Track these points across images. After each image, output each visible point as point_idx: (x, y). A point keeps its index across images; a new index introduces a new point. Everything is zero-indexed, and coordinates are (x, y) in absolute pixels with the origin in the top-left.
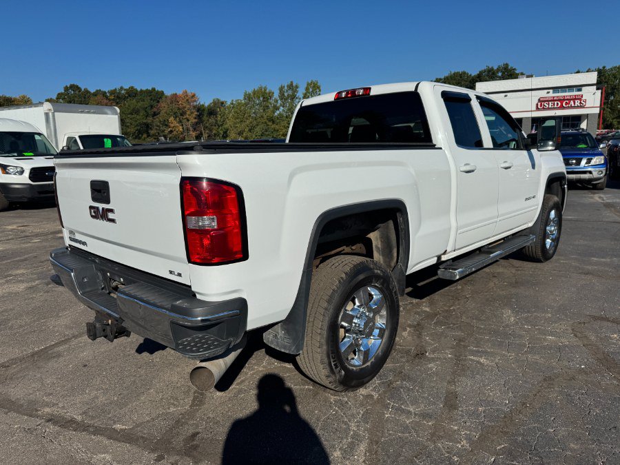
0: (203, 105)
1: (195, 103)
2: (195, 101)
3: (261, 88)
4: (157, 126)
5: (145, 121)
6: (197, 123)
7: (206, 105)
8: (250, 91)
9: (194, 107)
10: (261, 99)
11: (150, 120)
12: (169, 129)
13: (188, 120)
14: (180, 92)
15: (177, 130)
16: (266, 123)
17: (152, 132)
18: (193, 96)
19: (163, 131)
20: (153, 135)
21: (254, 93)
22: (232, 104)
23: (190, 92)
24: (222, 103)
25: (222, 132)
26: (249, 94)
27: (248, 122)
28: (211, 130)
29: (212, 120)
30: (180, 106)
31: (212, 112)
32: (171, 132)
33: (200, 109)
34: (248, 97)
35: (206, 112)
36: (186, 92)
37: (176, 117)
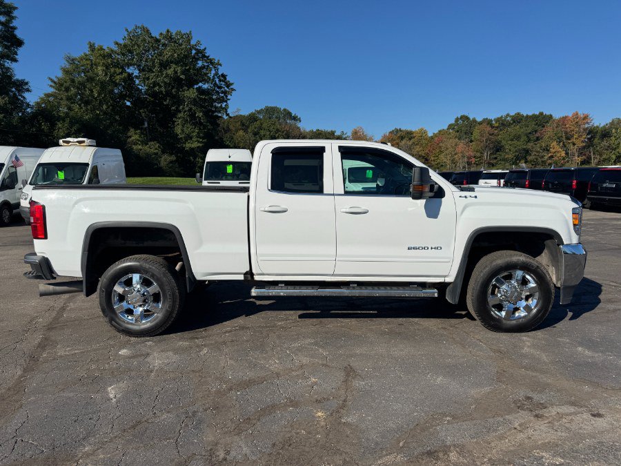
0: (597, 127)
1: (586, 126)
2: (588, 123)
4: (537, 152)
5: (525, 147)
6: (584, 147)
7: (602, 126)
9: (585, 130)
11: (530, 145)
12: (549, 155)
13: (574, 144)
15: (559, 155)
17: (529, 158)
18: (586, 117)
19: (543, 157)
20: (531, 161)
23: (581, 114)
25: (614, 157)
28: (601, 155)
29: (605, 143)
30: (567, 130)
31: (606, 134)
32: (552, 157)
33: (592, 133)
35: (599, 134)
36: (577, 114)
37: (560, 142)
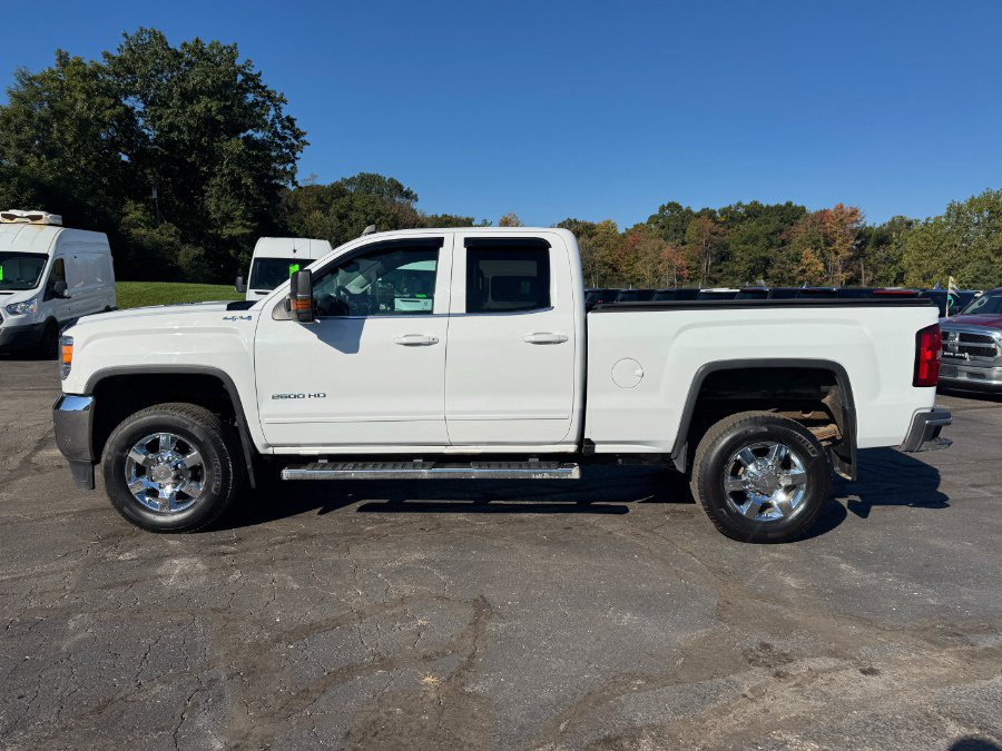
0: (871, 228)
1: (855, 226)
2: (857, 221)
3: (988, 196)
4: (783, 263)
5: (763, 254)
6: (851, 259)
7: (877, 226)
8: (962, 200)
9: (852, 231)
10: (986, 214)
11: (772, 253)
12: (801, 268)
13: (837, 253)
14: (831, 207)
15: (813, 269)
16: (988, 258)
17: (771, 272)
18: (854, 213)
19: (790, 271)
20: (773, 277)
21: (972, 203)
22: (926, 224)
23: (847, 207)
24: (910, 224)
25: (894, 274)
26: (960, 207)
27: (946, 257)
28: (875, 271)
29: (881, 254)
30: (825, 228)
31: (882, 239)
32: (804, 271)
33: (863, 236)
34: (956, 212)
35: (872, 240)
36: (842, 207)
37: (816, 249)
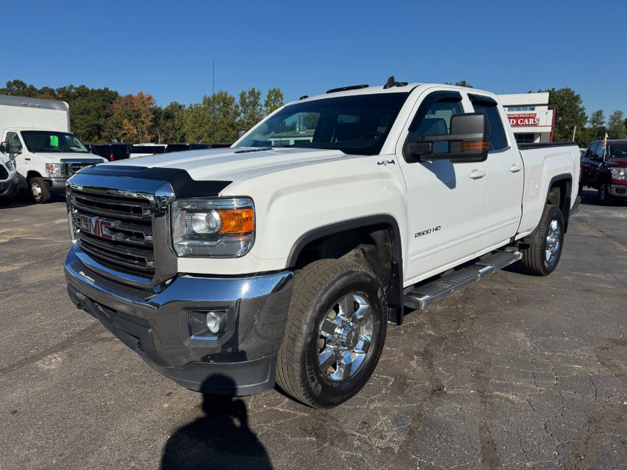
0: (160, 108)
1: (151, 106)
2: (151, 104)
3: (221, 93)
4: (110, 128)
5: (97, 122)
6: (152, 127)
7: (163, 108)
8: (210, 95)
9: (150, 110)
10: (222, 104)
11: (102, 121)
12: (123, 132)
13: (143, 123)
14: (135, 94)
15: (131, 133)
16: (226, 129)
17: (104, 134)
18: (150, 98)
19: (116, 134)
20: (106, 137)
21: (214, 97)
22: (191, 108)
23: (146, 93)
24: (180, 107)
25: (179, 137)
26: (209, 99)
27: (207, 127)
28: (167, 134)
29: (169, 124)
30: (136, 108)
31: (169, 115)
32: (124, 135)
33: (156, 113)
34: (208, 102)
35: (162, 115)
36: (142, 94)
37: (131, 119)
